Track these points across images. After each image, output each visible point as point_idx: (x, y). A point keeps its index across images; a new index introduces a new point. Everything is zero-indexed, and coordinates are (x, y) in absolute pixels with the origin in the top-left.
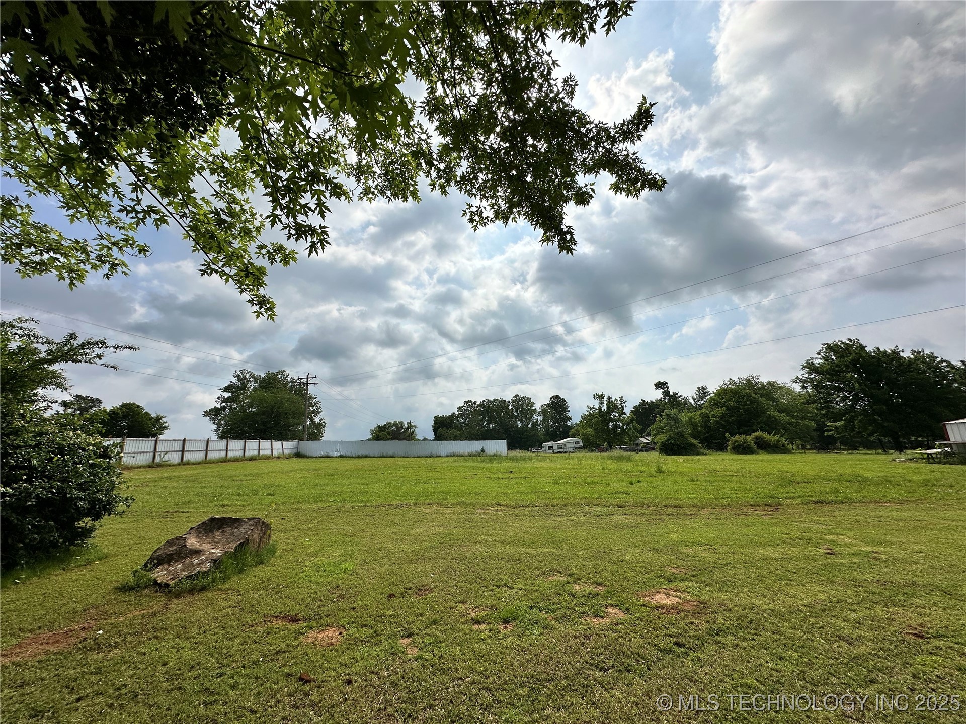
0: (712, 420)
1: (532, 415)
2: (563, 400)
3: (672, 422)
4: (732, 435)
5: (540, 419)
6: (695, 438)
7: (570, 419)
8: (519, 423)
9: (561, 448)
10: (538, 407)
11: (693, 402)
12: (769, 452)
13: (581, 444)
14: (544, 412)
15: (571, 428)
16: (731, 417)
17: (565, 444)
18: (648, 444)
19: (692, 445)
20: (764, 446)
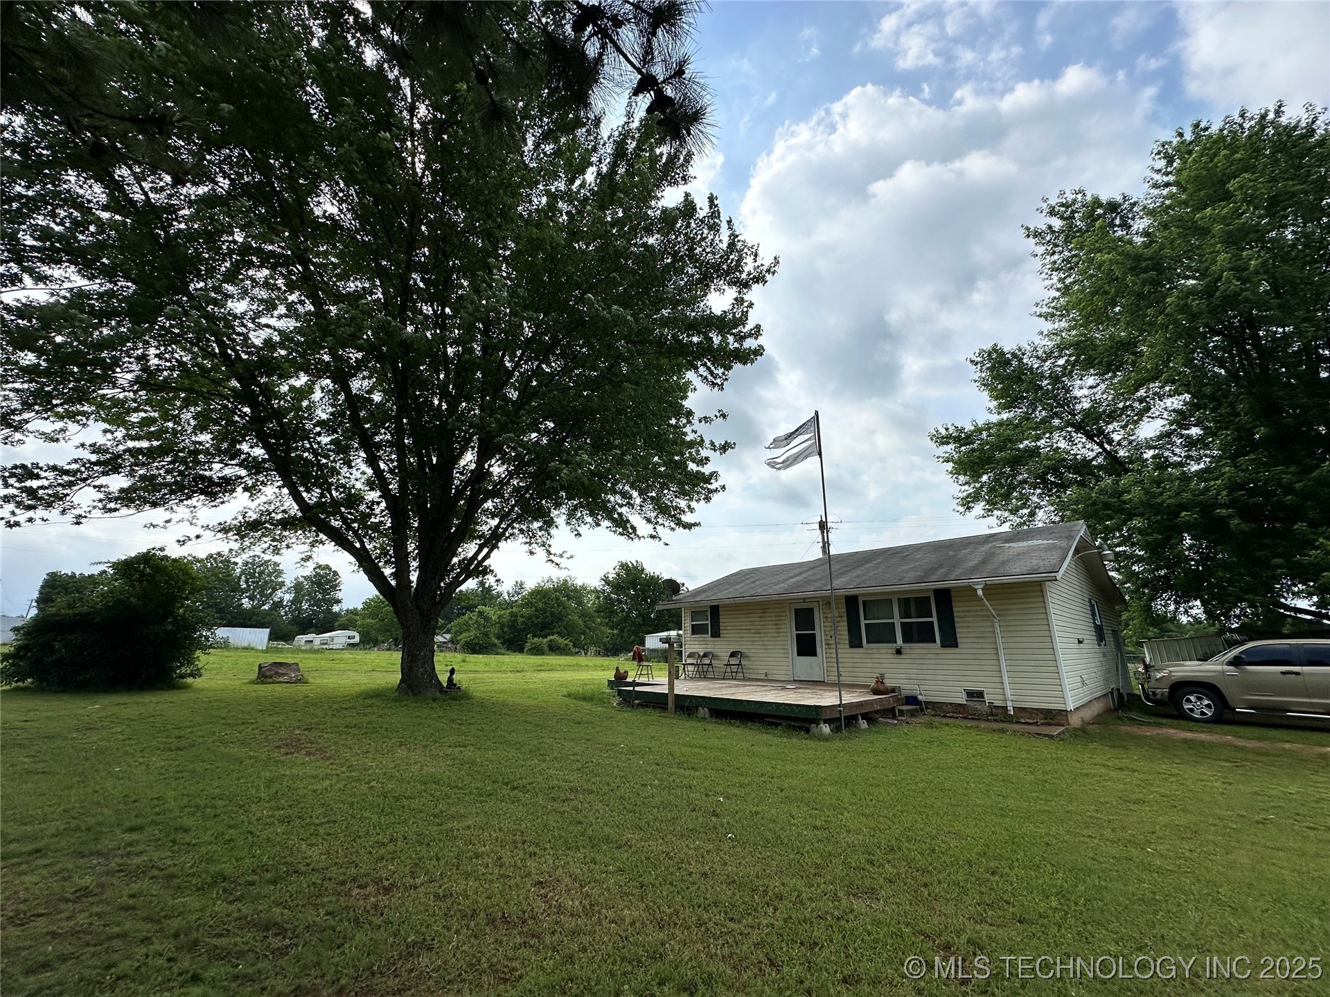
0: (520, 620)
1: (274, 590)
2: (336, 573)
3: (482, 621)
4: (534, 636)
5: (288, 597)
6: (498, 638)
7: (338, 601)
8: (245, 601)
9: (326, 644)
10: (289, 579)
11: (507, 598)
12: (557, 654)
13: (357, 639)
14: (298, 587)
15: (337, 615)
16: (537, 618)
17: (332, 639)
18: (444, 643)
19: (494, 645)
20: (555, 649)
